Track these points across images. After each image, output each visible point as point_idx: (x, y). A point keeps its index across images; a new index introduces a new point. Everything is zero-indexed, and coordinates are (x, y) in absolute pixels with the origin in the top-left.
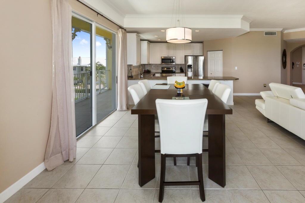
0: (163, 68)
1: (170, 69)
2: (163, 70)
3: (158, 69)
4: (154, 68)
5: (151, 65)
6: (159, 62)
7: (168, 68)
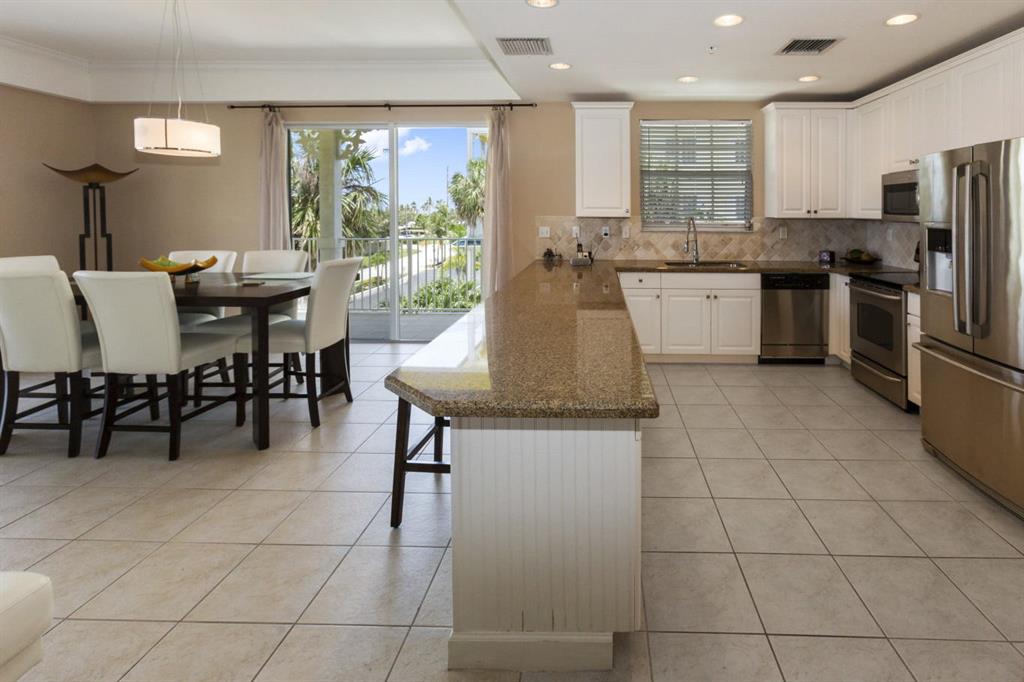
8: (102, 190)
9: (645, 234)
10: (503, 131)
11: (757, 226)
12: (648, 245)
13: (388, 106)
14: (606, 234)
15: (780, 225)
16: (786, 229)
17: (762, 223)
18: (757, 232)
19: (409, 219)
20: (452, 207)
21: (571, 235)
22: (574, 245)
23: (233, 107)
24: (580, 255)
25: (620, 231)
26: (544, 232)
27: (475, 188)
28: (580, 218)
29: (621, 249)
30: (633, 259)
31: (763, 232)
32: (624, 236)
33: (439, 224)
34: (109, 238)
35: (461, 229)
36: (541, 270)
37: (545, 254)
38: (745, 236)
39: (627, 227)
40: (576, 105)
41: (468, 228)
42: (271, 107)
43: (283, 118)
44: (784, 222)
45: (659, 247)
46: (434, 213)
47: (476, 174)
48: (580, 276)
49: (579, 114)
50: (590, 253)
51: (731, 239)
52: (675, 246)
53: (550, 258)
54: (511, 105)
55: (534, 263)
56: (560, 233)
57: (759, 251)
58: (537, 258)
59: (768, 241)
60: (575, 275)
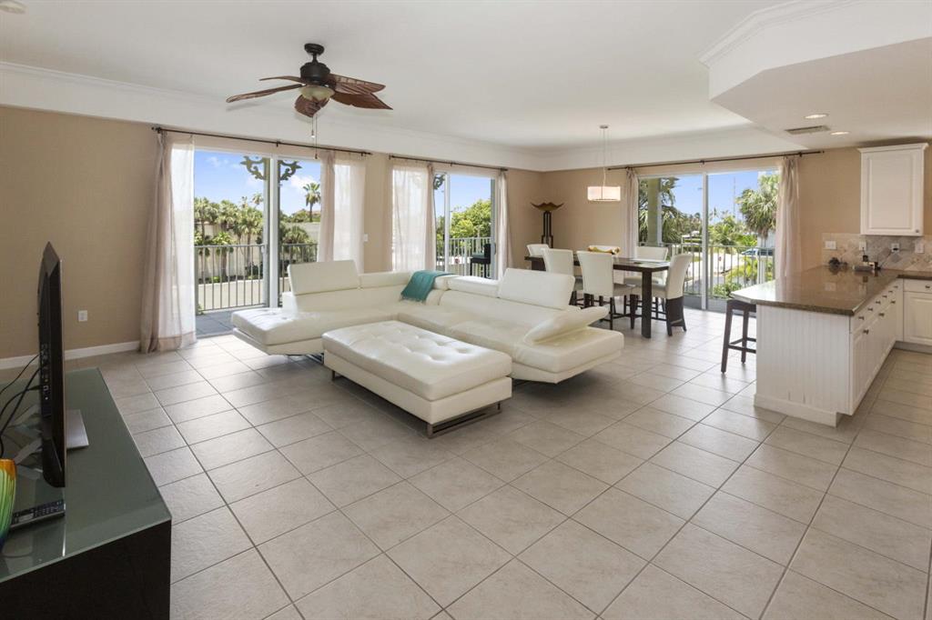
8: (550, 214)
10: (792, 172)
13: (703, 161)
14: (895, 249)
19: (694, 229)
20: (740, 218)
21: (857, 248)
22: (860, 257)
23: (609, 169)
24: (865, 264)
25: (912, 248)
26: (830, 245)
27: (767, 202)
28: (866, 236)
29: (913, 262)
32: (917, 252)
33: (725, 234)
34: (552, 237)
35: (750, 240)
36: (827, 273)
37: (831, 262)
39: (922, 245)
40: (862, 150)
41: (759, 239)
42: (629, 167)
43: (636, 172)
46: (720, 223)
47: (769, 189)
48: (865, 280)
49: (864, 157)
50: (876, 264)
53: (836, 265)
54: (800, 153)
55: (820, 267)
56: (846, 246)
58: (823, 264)
60: (860, 278)
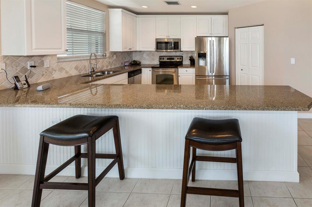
0: (161, 58)
1: (173, 59)
2: (162, 60)
3: (153, 60)
4: (147, 57)
5: (142, 53)
6: (152, 47)
7: (171, 58)
9: (60, 63)
11: (108, 55)
12: (62, 69)
14: (32, 66)
15: (114, 54)
16: (116, 55)
17: (109, 54)
18: (108, 57)
25: (42, 63)
28: (5, 57)
29: (43, 75)
30: (52, 79)
31: (109, 57)
32: (45, 66)
38: (104, 59)
44: (115, 53)
45: (67, 69)
51: (99, 61)
52: (76, 68)
57: (108, 65)
59: (111, 61)
